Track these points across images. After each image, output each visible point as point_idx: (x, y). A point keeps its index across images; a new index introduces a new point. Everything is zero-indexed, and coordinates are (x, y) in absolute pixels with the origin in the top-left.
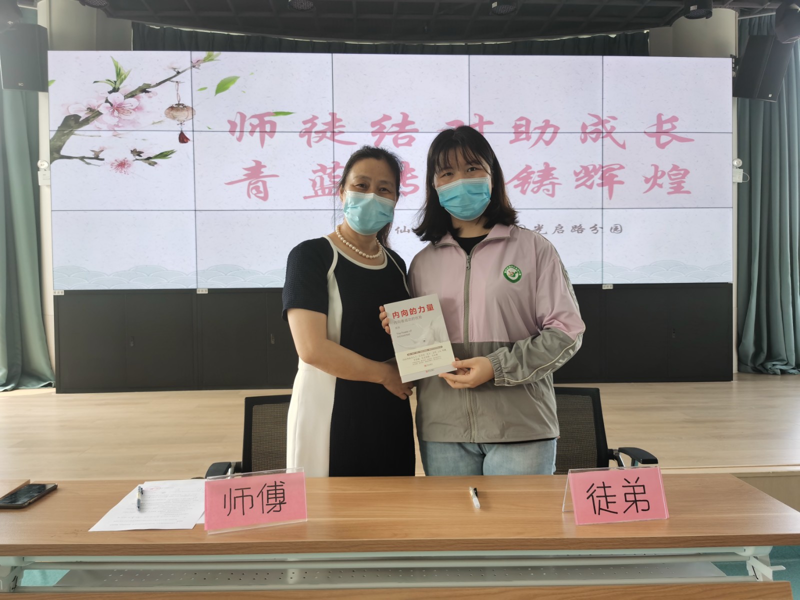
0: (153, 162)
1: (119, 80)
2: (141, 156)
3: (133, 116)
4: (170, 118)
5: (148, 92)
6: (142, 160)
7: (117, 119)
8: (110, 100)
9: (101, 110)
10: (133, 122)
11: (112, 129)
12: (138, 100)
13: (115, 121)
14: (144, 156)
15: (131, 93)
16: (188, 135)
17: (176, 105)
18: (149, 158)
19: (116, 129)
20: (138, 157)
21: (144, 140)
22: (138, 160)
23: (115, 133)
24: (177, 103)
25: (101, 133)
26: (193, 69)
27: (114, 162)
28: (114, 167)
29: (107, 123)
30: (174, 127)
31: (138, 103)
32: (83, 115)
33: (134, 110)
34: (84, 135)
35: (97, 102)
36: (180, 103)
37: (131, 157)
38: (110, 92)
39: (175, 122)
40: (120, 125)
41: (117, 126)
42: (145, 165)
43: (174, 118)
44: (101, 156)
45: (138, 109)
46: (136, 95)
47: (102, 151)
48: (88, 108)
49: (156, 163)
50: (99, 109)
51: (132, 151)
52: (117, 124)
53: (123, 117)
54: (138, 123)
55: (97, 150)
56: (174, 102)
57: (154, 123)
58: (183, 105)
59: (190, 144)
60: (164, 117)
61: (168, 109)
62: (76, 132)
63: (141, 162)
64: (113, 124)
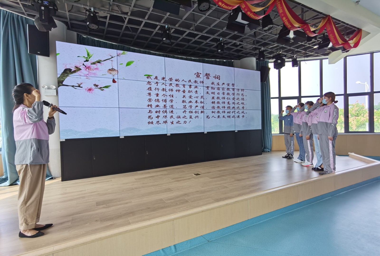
0: (102, 89)
1: (89, 57)
2: (98, 87)
3: (95, 71)
4: (109, 73)
5: (101, 63)
6: (98, 88)
7: (88, 72)
8: (84, 64)
9: (81, 68)
10: (94, 74)
11: (86, 76)
12: (97, 66)
13: (87, 73)
14: (99, 87)
15: (94, 63)
16: (116, 80)
17: (111, 69)
18: (101, 88)
19: (87, 76)
20: (96, 87)
21: (99, 81)
22: (96, 88)
23: (87, 77)
24: (112, 68)
25: (81, 77)
26: (118, 56)
27: (87, 88)
28: (87, 90)
29: (83, 73)
30: (111, 76)
31: (96, 67)
32: (73, 69)
33: (95, 69)
34: (73, 77)
35: (79, 64)
36: (113, 68)
37: (94, 87)
38: (85, 61)
39: (111, 75)
40: (89, 74)
41: (88, 75)
42: (99, 90)
43: (111, 73)
44: (81, 86)
45: (97, 69)
46: (96, 63)
47: (81, 84)
48: (75, 67)
49: (104, 90)
50: (80, 67)
51: (94, 85)
52: (88, 74)
53: (90, 71)
54: (96, 74)
55: (79, 83)
56: (111, 68)
57: (103, 75)
58: (114, 69)
59: (117, 83)
60: (107, 73)
61: (108, 70)
62: (70, 76)
63: (98, 89)
64: (86, 74)
